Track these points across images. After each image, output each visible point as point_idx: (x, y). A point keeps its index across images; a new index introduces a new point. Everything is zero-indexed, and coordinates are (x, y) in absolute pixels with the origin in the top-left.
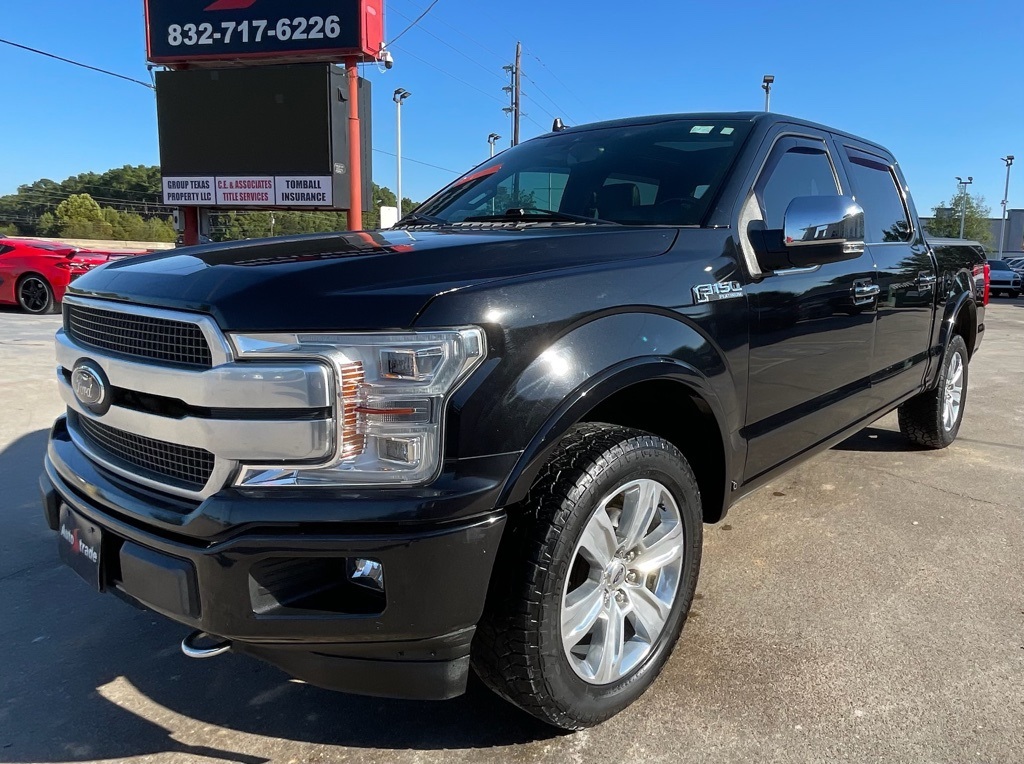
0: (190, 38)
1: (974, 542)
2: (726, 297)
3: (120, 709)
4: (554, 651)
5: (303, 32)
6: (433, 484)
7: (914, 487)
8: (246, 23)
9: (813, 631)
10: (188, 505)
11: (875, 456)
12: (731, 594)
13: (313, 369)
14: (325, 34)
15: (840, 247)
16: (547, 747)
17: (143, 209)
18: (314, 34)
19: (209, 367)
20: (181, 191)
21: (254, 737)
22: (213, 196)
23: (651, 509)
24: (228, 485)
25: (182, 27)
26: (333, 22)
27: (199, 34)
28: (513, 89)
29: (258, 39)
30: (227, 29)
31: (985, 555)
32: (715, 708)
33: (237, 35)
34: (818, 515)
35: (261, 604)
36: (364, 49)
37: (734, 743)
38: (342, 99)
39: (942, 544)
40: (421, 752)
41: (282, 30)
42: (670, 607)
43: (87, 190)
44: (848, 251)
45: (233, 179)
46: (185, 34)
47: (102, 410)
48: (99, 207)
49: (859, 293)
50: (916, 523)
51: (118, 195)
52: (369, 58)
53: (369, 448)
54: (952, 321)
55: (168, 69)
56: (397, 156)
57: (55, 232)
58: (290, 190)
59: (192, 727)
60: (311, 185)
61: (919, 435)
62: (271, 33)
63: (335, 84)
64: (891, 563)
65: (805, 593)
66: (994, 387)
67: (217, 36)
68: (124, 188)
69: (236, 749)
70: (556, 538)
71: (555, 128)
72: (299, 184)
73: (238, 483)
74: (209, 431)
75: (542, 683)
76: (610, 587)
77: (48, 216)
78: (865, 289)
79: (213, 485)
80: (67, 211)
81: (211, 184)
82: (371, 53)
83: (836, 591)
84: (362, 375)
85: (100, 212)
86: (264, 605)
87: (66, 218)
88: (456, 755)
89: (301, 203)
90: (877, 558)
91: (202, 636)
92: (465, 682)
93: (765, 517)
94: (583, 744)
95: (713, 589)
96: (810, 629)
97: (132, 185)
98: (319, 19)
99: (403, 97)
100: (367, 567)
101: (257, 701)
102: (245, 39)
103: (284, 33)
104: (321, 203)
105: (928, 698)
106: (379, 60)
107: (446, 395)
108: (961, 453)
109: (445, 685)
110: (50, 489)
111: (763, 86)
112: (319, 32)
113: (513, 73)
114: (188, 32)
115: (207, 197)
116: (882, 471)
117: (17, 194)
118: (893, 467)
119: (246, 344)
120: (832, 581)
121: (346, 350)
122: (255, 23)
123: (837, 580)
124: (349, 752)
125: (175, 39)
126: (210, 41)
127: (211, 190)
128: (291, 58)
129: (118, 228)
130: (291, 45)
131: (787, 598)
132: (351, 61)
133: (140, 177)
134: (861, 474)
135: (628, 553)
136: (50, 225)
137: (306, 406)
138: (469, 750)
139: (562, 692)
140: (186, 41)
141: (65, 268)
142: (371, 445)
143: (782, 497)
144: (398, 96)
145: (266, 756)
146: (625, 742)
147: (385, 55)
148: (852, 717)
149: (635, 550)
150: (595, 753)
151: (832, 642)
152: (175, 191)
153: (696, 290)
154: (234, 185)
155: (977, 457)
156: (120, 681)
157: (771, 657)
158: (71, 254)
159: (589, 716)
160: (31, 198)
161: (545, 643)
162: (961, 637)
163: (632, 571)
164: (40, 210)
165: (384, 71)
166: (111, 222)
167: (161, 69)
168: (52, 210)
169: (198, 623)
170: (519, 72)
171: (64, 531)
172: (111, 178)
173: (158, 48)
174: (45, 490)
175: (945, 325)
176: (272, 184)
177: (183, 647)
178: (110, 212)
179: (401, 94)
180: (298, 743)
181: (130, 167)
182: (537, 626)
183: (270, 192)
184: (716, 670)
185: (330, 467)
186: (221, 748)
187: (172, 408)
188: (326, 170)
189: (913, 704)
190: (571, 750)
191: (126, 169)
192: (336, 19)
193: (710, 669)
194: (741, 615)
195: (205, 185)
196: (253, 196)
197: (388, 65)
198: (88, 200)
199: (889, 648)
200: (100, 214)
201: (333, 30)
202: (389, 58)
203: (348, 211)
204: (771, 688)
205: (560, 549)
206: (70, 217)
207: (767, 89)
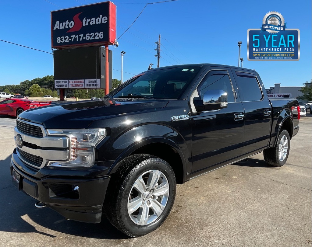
0: (63, 41)
1: (276, 196)
2: (183, 119)
3: (25, 222)
4: (125, 214)
5: (93, 37)
6: (92, 167)
7: (264, 179)
8: (78, 35)
9: (211, 219)
10: (37, 170)
11: (254, 169)
12: (191, 206)
13: (65, 138)
14: (99, 38)
15: (220, 105)
16: (125, 241)
17: (52, 88)
18: (96, 38)
19: (42, 137)
20: (59, 84)
21: (54, 231)
22: (68, 86)
23: (157, 178)
24: (46, 166)
25: (61, 38)
26: (101, 34)
27: (65, 39)
28: (158, 49)
29: (81, 40)
30: (72, 37)
31: (278, 201)
32: (174, 236)
33: (75, 39)
34: (227, 186)
35: (51, 195)
36: (110, 41)
37: (176, 245)
38: (104, 56)
39: (264, 197)
40: (92, 239)
41: (87, 37)
42: (165, 207)
43: (37, 83)
44: (222, 106)
45: (73, 81)
46: (61, 40)
47: (21, 147)
48: (40, 88)
49: (236, 117)
50: (259, 190)
51: (46, 84)
52: (112, 44)
53: (78, 158)
54: (281, 124)
55: (57, 50)
56: (122, 71)
57: (29, 95)
58: (89, 83)
59: (40, 227)
60: (95, 82)
61: (271, 162)
62: (84, 38)
63: (102, 52)
64: (245, 201)
65: (214, 208)
66: (309, 147)
67: (70, 40)
68: (47, 82)
69: (49, 233)
70: (126, 184)
71: (149, 69)
72: (91, 82)
73: (48, 165)
74: (41, 152)
75: (121, 222)
76: (145, 199)
77: (27, 90)
78: (238, 116)
79: (43, 165)
80: (32, 89)
81: (67, 82)
82: (112, 42)
83: (224, 208)
84: (76, 140)
85: (40, 89)
86: (52, 195)
87: (32, 91)
88: (101, 240)
89: (92, 87)
90: (241, 199)
91: (40, 203)
92: (100, 219)
93: (210, 185)
94: (135, 241)
95: (186, 205)
96: (211, 218)
97: (49, 81)
98: (98, 33)
99: (123, 54)
100: (77, 188)
101: (56, 223)
102: (77, 40)
103: (88, 38)
104: (97, 87)
105: (239, 240)
106: (115, 44)
107: (95, 145)
108: (285, 169)
109: (96, 220)
110: (11, 165)
111: (238, 45)
112: (98, 37)
113: (158, 44)
114: (62, 39)
115: (66, 86)
116: (255, 173)
117: (20, 84)
118: (259, 172)
119: (50, 132)
120: (224, 205)
121: (73, 134)
122: (80, 35)
123: (225, 205)
124: (75, 237)
125: (59, 41)
126: (68, 41)
127: (67, 84)
128: (90, 45)
129: (45, 94)
130: (90, 41)
131: (207, 209)
132: (106, 45)
133: (51, 79)
134: (247, 174)
135: (151, 190)
136: (28, 93)
137: (63, 147)
138: (105, 240)
139: (127, 225)
140: (62, 41)
141: (28, 106)
142: (79, 157)
143: (218, 180)
144: (122, 54)
145: (56, 236)
146: (146, 242)
147: (116, 43)
148: (213, 242)
149: (153, 189)
150: (137, 244)
151: (216, 222)
152: (58, 84)
153: (172, 118)
154: (74, 82)
155: (291, 170)
156: (26, 215)
157: (196, 224)
158: (30, 102)
159: (136, 233)
160: (23, 85)
161: (122, 211)
162: (258, 224)
163: (152, 195)
164: (25, 89)
165: (116, 47)
166: (43, 92)
167: (55, 50)
168: (28, 89)
169: (38, 199)
170: (160, 44)
171: (13, 176)
172: (44, 79)
173: (55, 44)
174: (10, 166)
175: (277, 126)
176: (84, 82)
177: (36, 205)
178: (43, 89)
179: (122, 53)
180: (64, 233)
181: (49, 76)
182: (120, 206)
183: (83, 84)
184: (178, 226)
185: (68, 162)
186: (45, 233)
187: (34, 147)
188: (99, 77)
189: (234, 241)
190: (131, 242)
191: (48, 76)
192: (102, 33)
193: (177, 226)
194: (192, 212)
195: (66, 82)
196: (79, 85)
197: (117, 46)
198: (38, 86)
199: (233, 225)
200: (40, 90)
201: (101, 36)
202: (117, 44)
203: (105, 89)
204: (193, 232)
205: (127, 187)
206: (33, 91)
207: (239, 46)
